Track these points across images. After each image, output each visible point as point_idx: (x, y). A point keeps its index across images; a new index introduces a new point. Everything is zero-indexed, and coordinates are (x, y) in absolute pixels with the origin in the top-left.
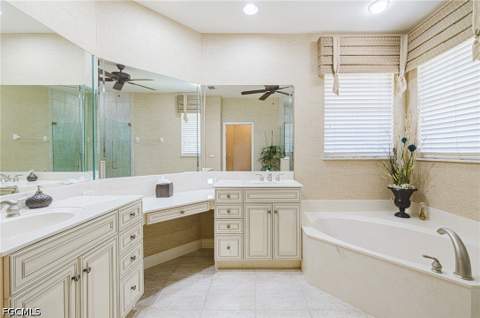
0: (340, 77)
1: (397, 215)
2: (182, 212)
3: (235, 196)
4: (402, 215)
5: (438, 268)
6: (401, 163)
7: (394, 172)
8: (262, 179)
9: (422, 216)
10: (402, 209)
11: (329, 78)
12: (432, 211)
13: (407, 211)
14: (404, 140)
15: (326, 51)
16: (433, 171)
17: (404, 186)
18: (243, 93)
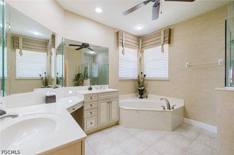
0: (125, 48)
1: (140, 98)
2: (74, 109)
3: (94, 98)
4: (141, 97)
5: (164, 109)
6: (141, 81)
7: (139, 83)
8: (97, 89)
9: (147, 97)
10: (141, 96)
11: (121, 48)
12: (149, 95)
13: (142, 96)
14: (142, 73)
15: (120, 37)
16: (149, 83)
17: (142, 88)
18: (70, 45)
